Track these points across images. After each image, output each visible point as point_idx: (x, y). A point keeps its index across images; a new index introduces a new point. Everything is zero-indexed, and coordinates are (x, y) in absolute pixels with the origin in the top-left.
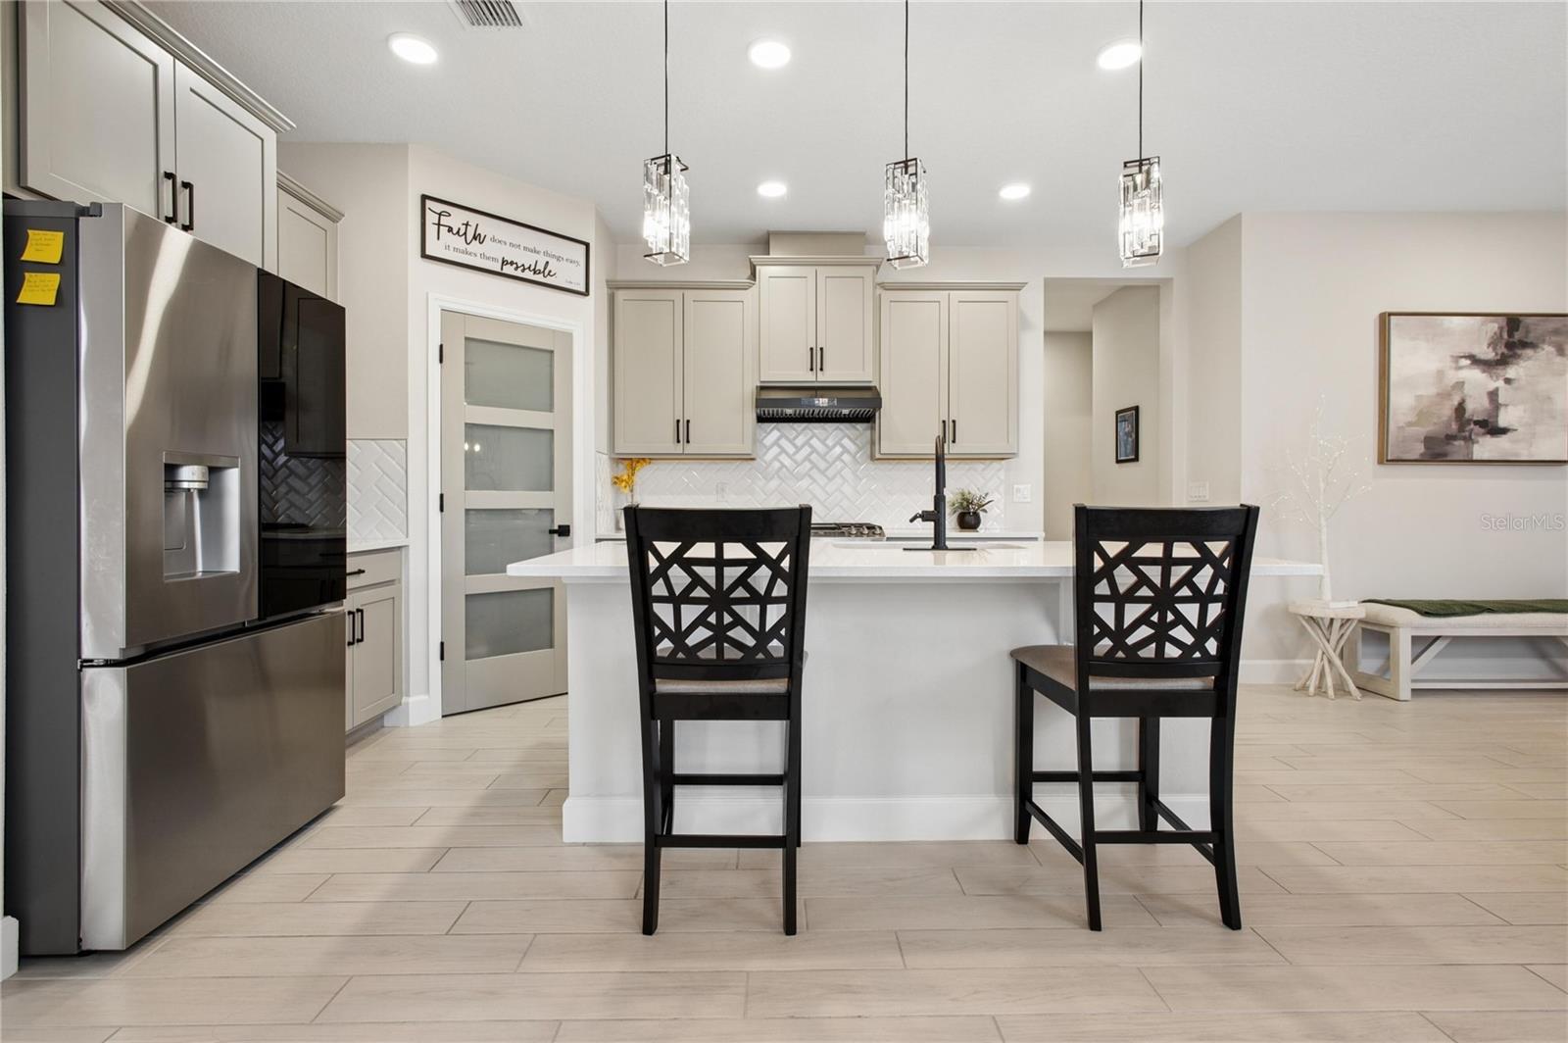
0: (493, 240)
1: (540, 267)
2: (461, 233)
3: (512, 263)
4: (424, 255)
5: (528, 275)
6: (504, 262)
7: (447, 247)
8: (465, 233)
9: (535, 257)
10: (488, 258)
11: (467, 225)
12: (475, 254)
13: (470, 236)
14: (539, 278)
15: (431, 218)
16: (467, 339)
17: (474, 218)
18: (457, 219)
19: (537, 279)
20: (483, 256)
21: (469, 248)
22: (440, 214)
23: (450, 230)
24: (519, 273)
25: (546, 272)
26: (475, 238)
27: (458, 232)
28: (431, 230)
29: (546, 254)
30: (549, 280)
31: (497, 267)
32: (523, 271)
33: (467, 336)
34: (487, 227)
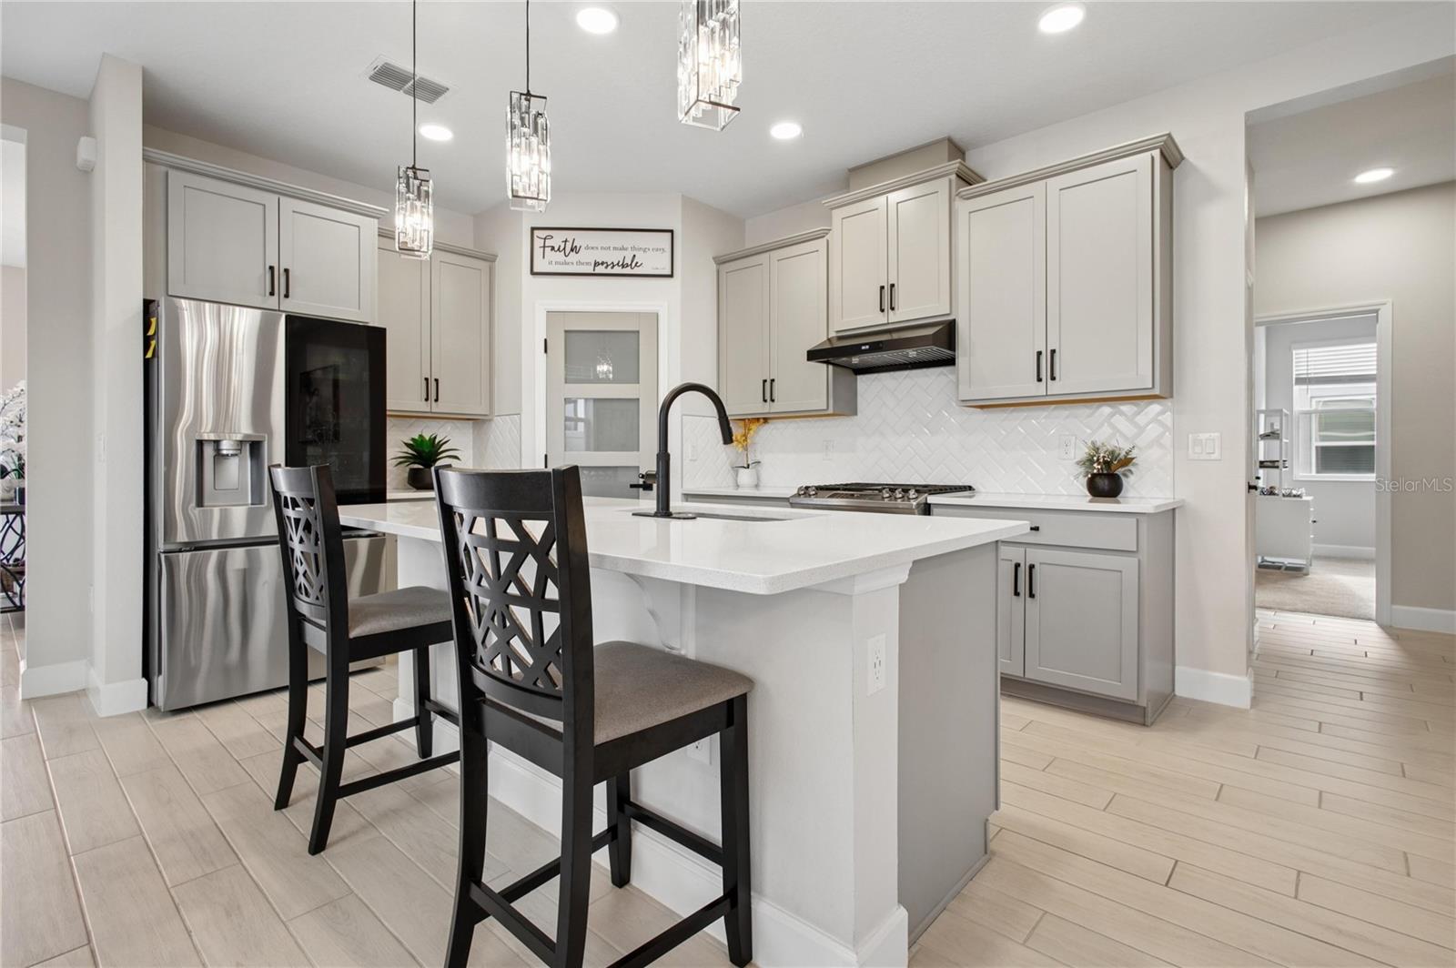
0: (587, 248)
1: (628, 261)
2: (561, 249)
3: (602, 263)
4: (533, 273)
5: (618, 270)
6: (596, 264)
7: (550, 263)
8: (564, 249)
9: (624, 253)
10: (583, 264)
11: (566, 241)
12: (574, 263)
13: (568, 249)
14: (627, 271)
15: (538, 243)
16: (566, 332)
17: (570, 235)
18: (558, 239)
19: (626, 271)
20: (580, 263)
21: (568, 259)
22: (545, 239)
23: (553, 248)
24: (609, 271)
25: (633, 265)
26: (572, 250)
27: (559, 249)
28: (538, 252)
29: (633, 248)
30: (637, 271)
31: (590, 269)
32: (612, 268)
33: (567, 329)
34: (581, 239)
